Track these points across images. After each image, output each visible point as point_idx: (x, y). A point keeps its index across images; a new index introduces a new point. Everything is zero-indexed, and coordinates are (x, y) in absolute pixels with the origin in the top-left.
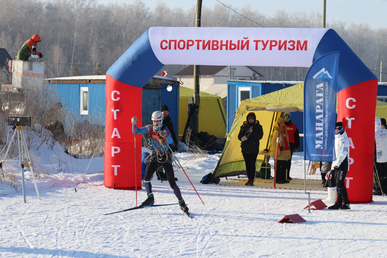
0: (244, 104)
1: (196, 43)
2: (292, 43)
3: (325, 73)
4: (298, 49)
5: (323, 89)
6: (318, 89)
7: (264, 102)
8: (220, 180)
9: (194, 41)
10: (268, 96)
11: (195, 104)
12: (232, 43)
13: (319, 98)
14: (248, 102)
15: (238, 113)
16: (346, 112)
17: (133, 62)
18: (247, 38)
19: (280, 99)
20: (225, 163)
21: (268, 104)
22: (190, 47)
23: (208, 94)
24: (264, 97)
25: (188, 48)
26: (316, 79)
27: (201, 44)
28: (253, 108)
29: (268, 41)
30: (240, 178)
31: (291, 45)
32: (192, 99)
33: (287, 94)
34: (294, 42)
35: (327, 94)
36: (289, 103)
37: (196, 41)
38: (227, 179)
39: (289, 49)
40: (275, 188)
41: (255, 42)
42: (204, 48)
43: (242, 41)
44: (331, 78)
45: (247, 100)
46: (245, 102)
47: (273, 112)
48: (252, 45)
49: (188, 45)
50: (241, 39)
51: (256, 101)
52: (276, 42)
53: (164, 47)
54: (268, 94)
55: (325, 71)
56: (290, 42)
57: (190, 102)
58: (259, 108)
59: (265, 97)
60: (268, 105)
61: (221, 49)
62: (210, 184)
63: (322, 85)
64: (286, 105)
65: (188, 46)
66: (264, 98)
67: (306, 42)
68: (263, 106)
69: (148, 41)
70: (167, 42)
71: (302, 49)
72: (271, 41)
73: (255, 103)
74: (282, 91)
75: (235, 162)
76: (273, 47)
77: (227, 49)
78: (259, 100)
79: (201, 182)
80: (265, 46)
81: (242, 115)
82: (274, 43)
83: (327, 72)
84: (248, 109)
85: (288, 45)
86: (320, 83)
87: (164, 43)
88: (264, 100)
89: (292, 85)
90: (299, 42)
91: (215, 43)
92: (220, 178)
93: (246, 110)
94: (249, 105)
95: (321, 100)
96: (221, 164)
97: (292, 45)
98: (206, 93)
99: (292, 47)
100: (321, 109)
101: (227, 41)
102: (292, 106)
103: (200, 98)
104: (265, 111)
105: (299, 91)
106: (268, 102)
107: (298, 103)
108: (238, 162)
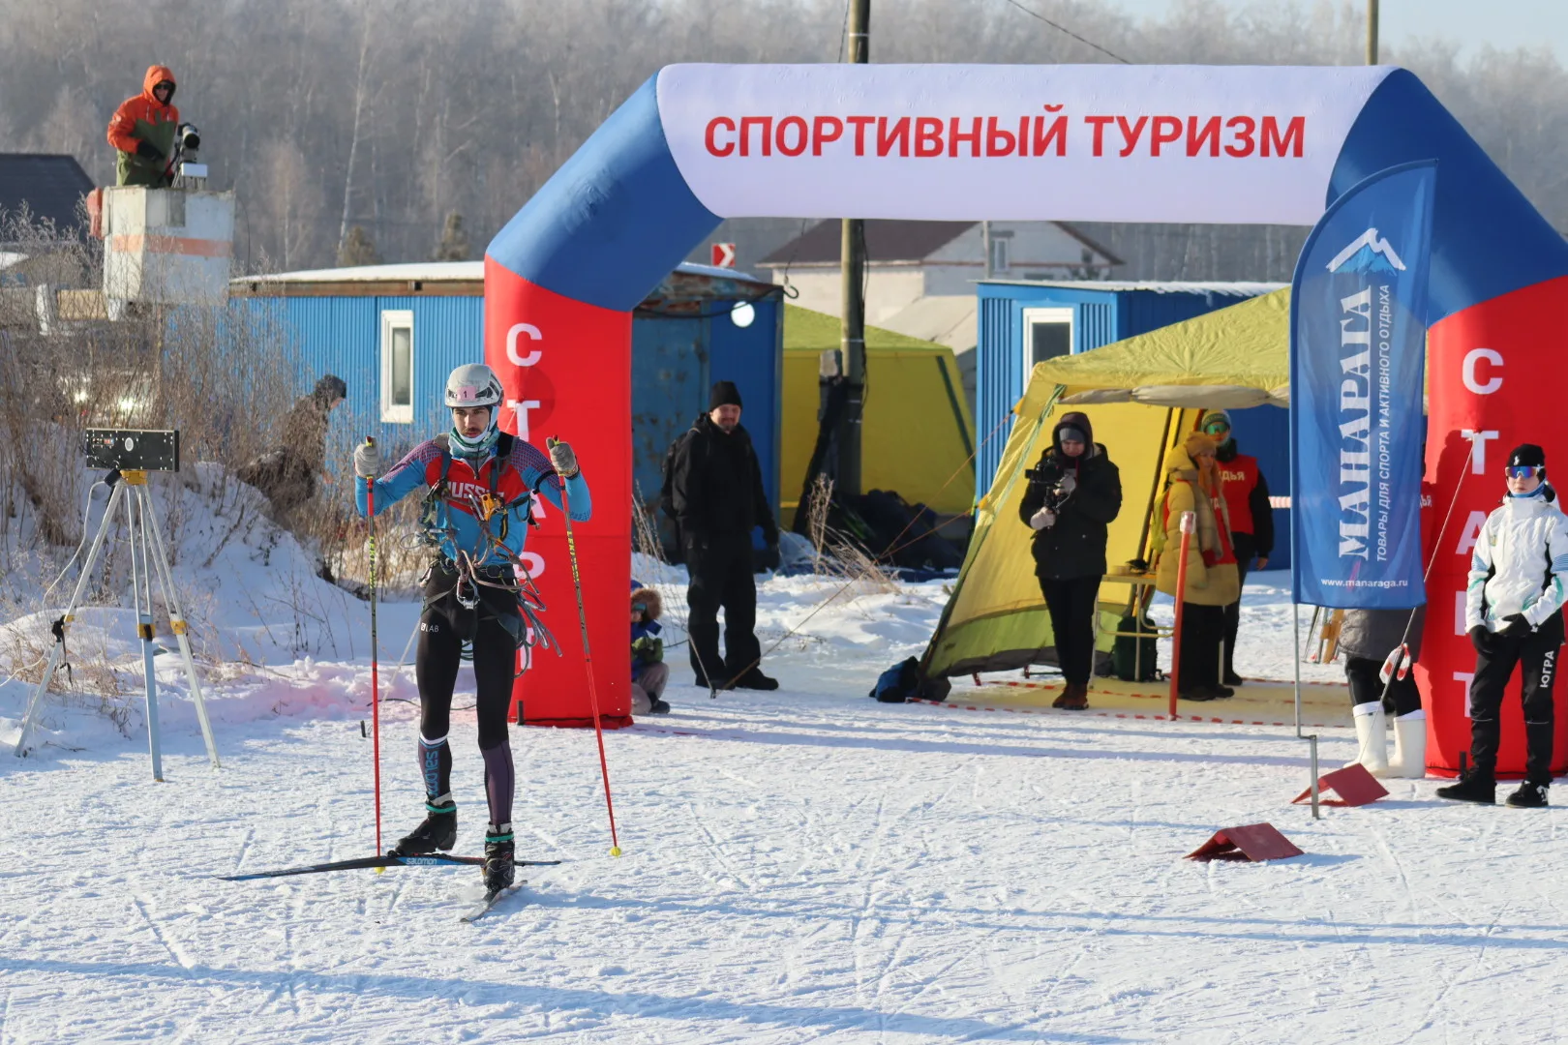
0: (1048, 376)
1: (850, 129)
2: (1241, 127)
3: (1377, 248)
4: (1265, 152)
5: (1367, 314)
6: (1349, 314)
7: (1128, 368)
8: (948, 686)
9: (843, 120)
10: (1144, 344)
11: (846, 379)
12: (1000, 127)
13: (1353, 350)
14: (1063, 369)
15: (1021, 414)
16: (1463, 406)
17: (593, 208)
18: (1059, 107)
19: (1192, 355)
20: (971, 617)
21: (1144, 375)
22: (824, 145)
23: (901, 337)
24: (1127, 346)
25: (817, 151)
26: (1339, 276)
27: (871, 132)
28: (1085, 394)
29: (1143, 121)
30: (1032, 680)
31: (1239, 136)
32: (833, 357)
33: (1220, 334)
34: (1250, 123)
35: (1385, 334)
36: (1231, 372)
37: (851, 120)
38: (978, 683)
39: (1230, 150)
40: (1174, 719)
41: (1092, 126)
42: (883, 148)
43: (1040, 121)
44: (1402, 267)
45: (1057, 358)
46: (1050, 367)
47: (1167, 409)
48: (1079, 135)
49: (816, 136)
50: (1034, 111)
51: (1095, 364)
52: (1176, 123)
53: (720, 145)
54: (1146, 336)
55: (1378, 240)
56: (1232, 123)
57: (825, 368)
58: (1107, 394)
59: (1131, 346)
60: (1146, 381)
61: (953, 152)
62: (910, 701)
63: (1364, 297)
64: (1215, 381)
65: (819, 139)
66: (1130, 351)
67: (1297, 124)
68: (1126, 384)
69: (657, 121)
70: (731, 126)
71: (1282, 150)
72: (1158, 121)
73: (1091, 373)
74: (1201, 326)
75: (1013, 612)
76: (1163, 146)
77: (976, 152)
78: (1109, 358)
79: (872, 694)
80: (1132, 139)
81: (1041, 421)
82: (1167, 129)
83: (1384, 245)
84: (1062, 397)
85: (1227, 136)
86: (1355, 291)
87: (721, 130)
88: (1130, 359)
89: (1243, 298)
90: (1269, 123)
91: (929, 129)
92: (950, 679)
93: (1056, 400)
94: (1066, 379)
95: (1362, 359)
96: (952, 621)
97: (1244, 136)
98: (889, 334)
99: (1240, 145)
100: (1362, 393)
101: (978, 122)
102: (1245, 384)
103: (868, 352)
104: (1132, 404)
105: (1271, 322)
106: (1146, 367)
107: (1267, 372)
108: (1022, 615)
